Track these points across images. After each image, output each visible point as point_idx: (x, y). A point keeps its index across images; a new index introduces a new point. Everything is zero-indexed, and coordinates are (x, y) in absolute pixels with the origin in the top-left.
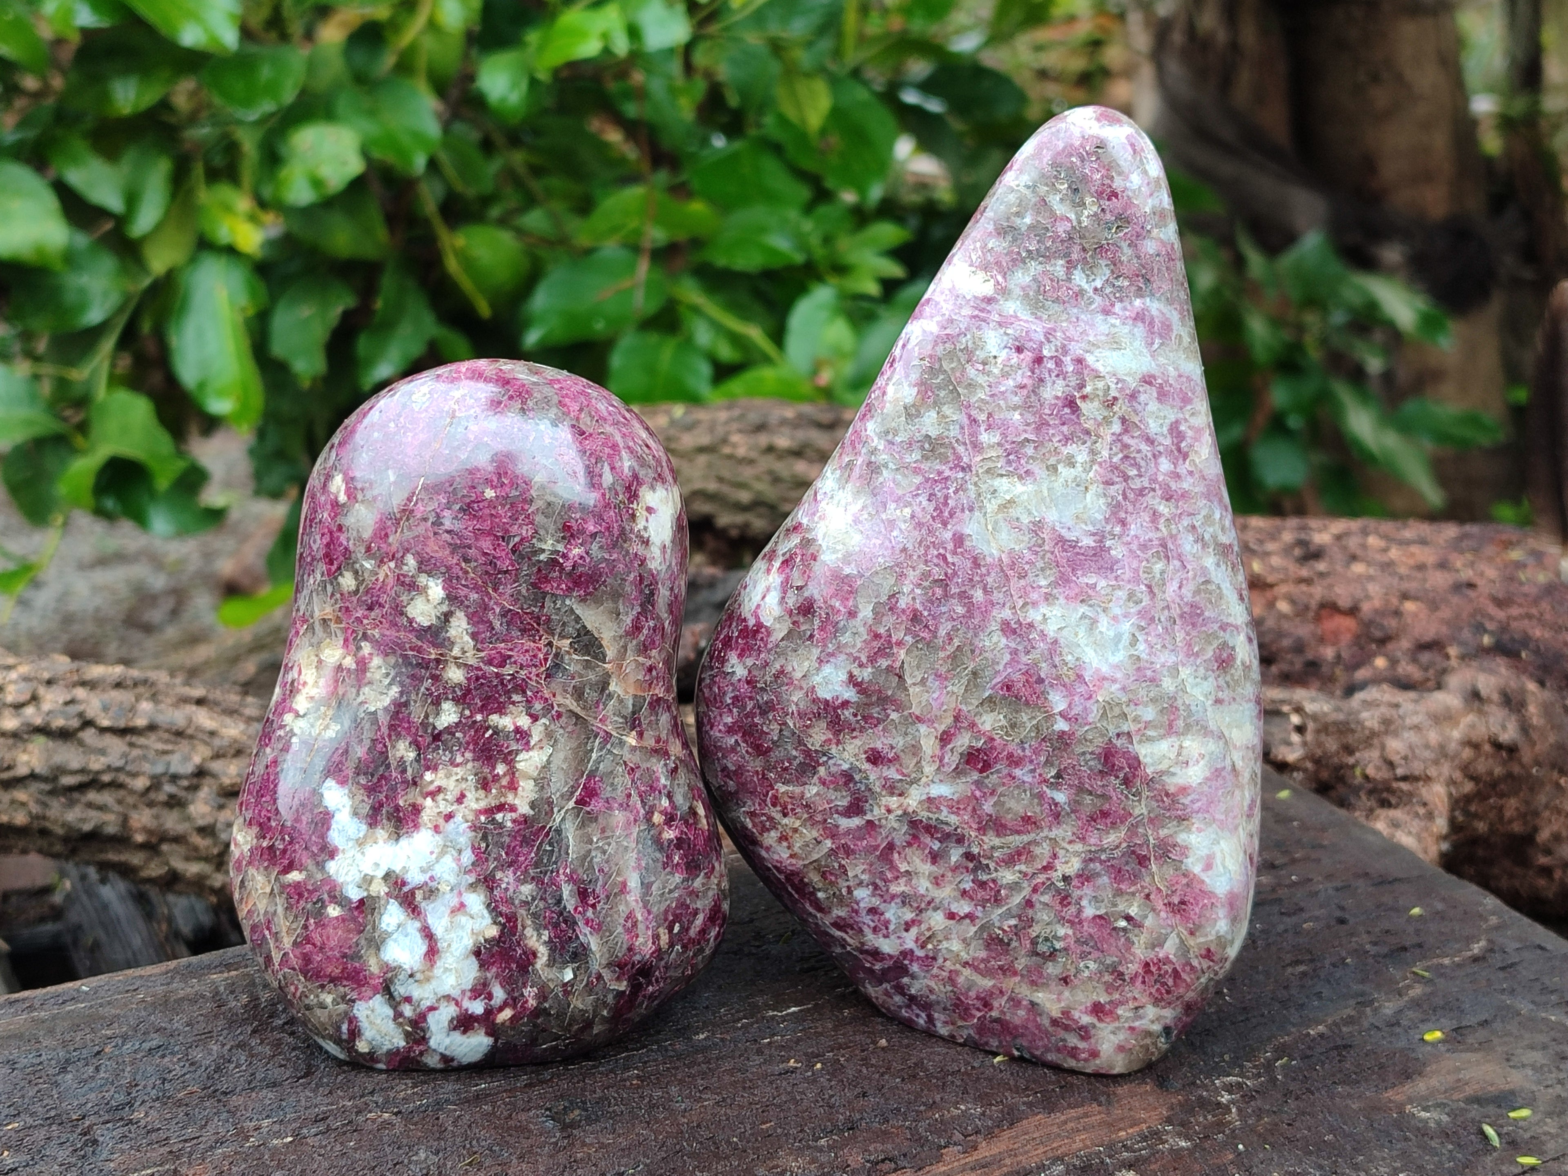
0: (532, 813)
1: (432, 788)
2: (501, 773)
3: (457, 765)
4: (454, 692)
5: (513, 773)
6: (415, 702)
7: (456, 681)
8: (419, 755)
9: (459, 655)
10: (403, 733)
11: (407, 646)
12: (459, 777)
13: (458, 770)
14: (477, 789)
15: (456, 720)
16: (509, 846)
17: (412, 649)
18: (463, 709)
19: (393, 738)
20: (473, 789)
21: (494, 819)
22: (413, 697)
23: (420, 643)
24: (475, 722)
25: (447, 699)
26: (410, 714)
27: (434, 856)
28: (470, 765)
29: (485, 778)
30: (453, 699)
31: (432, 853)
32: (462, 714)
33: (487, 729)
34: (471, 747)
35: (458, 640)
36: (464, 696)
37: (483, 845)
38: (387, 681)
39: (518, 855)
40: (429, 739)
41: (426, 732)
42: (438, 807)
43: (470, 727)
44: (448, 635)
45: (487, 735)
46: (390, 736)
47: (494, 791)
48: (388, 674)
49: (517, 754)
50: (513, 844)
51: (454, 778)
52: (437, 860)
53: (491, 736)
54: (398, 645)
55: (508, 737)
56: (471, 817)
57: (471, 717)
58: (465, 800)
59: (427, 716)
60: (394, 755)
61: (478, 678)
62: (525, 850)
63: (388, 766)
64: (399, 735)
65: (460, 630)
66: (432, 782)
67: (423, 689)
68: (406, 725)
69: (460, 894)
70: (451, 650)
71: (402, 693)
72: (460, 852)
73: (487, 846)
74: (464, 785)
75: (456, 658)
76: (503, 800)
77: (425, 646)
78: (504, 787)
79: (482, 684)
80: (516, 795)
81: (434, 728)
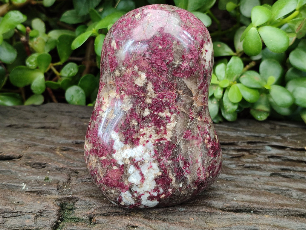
0: (171, 140)
1: (142, 133)
2: (162, 129)
3: (150, 127)
4: (149, 106)
5: (166, 129)
6: (137, 109)
7: (149, 103)
8: (138, 124)
9: (150, 95)
10: (134, 118)
11: (135, 92)
12: (150, 130)
13: (150, 128)
14: (155, 134)
15: (149, 114)
16: (164, 150)
17: (136, 93)
18: (151, 111)
19: (131, 119)
20: (154, 134)
21: (160, 142)
22: (137, 107)
23: (139, 92)
24: (155, 114)
25: (146, 108)
26: (136, 112)
27: (143, 153)
28: (153, 127)
29: (157, 131)
30: (148, 108)
31: (142, 152)
32: (151, 112)
33: (158, 117)
34: (153, 122)
35: (150, 91)
36: (151, 107)
37: (157, 149)
38: (129, 103)
39: (167, 152)
40: (141, 119)
41: (140, 117)
42: (144, 139)
43: (153, 116)
44: (147, 89)
45: (158, 118)
46: (130, 118)
47: (160, 134)
48: (129, 101)
49: (167, 124)
50: (165, 149)
51: (149, 130)
52: (144, 154)
53: (159, 118)
54: (132, 92)
55: (164, 119)
56: (154, 142)
57: (153, 113)
58: (152, 137)
59: (141, 113)
60: (131, 124)
61: (155, 102)
62: (169, 151)
63: (130, 127)
64: (133, 118)
65: (150, 88)
66: (142, 132)
67: (139, 105)
68: (135, 115)
69: (151, 163)
70: (148, 94)
71: (133, 106)
72: (150, 151)
73: (158, 150)
74: (151, 133)
75: (149, 96)
76: (162, 137)
77: (140, 92)
78: (163, 133)
79: (157, 103)
80: (166, 135)
81: (143, 116)
